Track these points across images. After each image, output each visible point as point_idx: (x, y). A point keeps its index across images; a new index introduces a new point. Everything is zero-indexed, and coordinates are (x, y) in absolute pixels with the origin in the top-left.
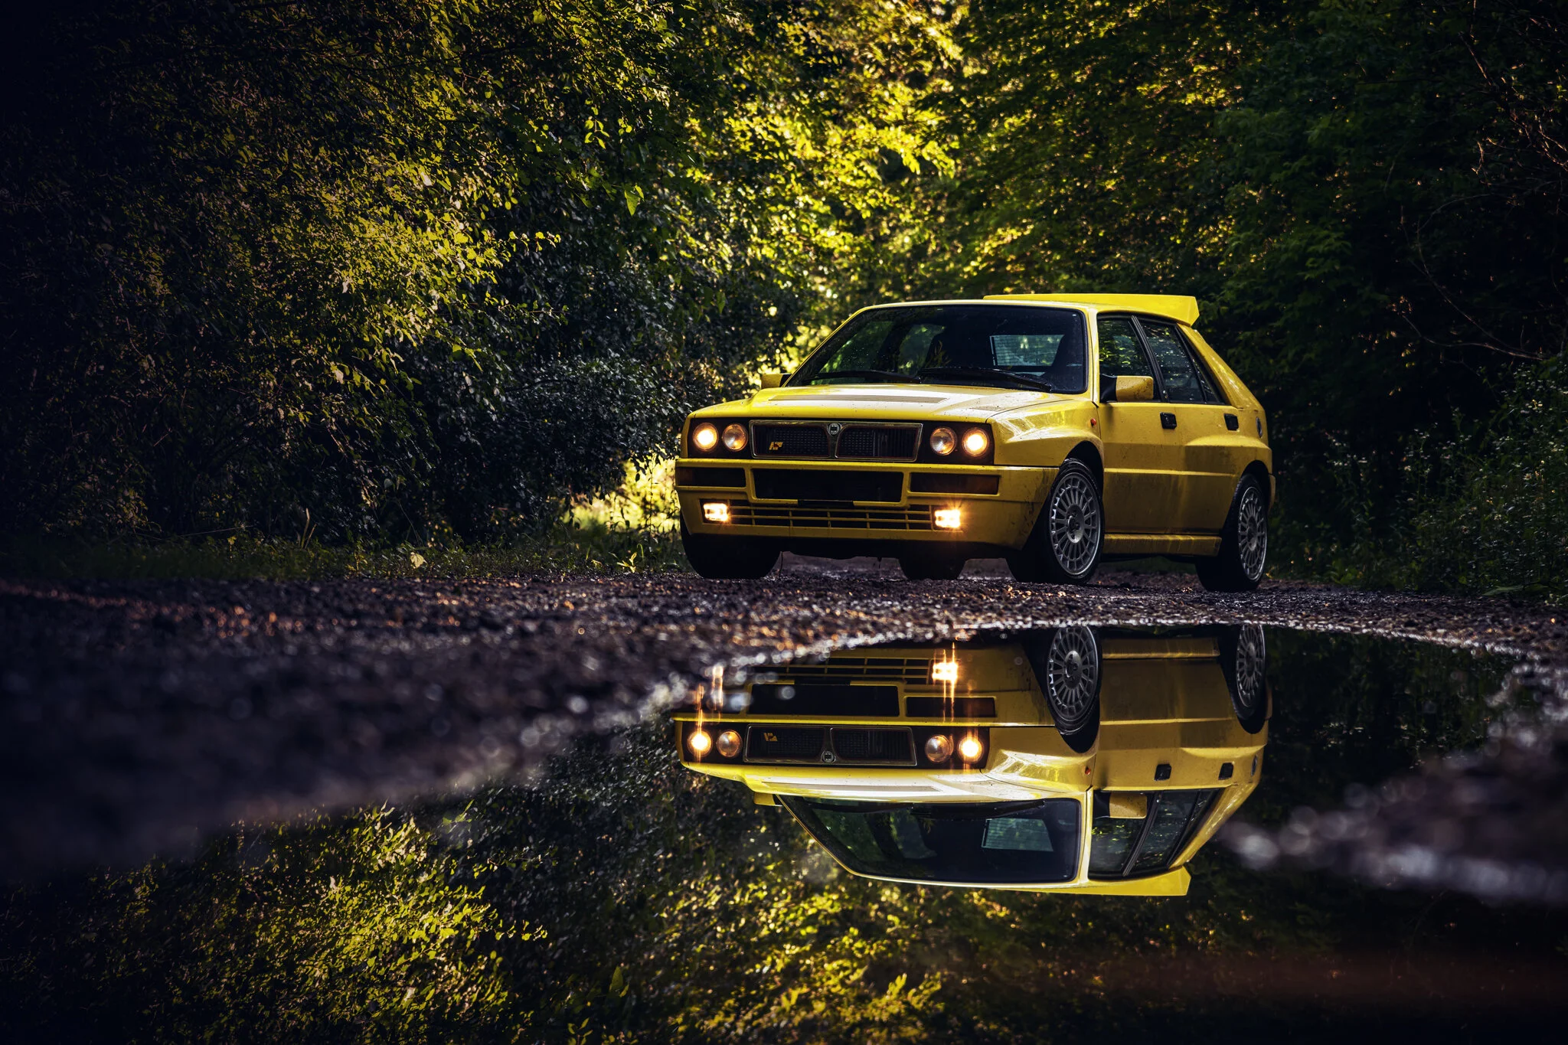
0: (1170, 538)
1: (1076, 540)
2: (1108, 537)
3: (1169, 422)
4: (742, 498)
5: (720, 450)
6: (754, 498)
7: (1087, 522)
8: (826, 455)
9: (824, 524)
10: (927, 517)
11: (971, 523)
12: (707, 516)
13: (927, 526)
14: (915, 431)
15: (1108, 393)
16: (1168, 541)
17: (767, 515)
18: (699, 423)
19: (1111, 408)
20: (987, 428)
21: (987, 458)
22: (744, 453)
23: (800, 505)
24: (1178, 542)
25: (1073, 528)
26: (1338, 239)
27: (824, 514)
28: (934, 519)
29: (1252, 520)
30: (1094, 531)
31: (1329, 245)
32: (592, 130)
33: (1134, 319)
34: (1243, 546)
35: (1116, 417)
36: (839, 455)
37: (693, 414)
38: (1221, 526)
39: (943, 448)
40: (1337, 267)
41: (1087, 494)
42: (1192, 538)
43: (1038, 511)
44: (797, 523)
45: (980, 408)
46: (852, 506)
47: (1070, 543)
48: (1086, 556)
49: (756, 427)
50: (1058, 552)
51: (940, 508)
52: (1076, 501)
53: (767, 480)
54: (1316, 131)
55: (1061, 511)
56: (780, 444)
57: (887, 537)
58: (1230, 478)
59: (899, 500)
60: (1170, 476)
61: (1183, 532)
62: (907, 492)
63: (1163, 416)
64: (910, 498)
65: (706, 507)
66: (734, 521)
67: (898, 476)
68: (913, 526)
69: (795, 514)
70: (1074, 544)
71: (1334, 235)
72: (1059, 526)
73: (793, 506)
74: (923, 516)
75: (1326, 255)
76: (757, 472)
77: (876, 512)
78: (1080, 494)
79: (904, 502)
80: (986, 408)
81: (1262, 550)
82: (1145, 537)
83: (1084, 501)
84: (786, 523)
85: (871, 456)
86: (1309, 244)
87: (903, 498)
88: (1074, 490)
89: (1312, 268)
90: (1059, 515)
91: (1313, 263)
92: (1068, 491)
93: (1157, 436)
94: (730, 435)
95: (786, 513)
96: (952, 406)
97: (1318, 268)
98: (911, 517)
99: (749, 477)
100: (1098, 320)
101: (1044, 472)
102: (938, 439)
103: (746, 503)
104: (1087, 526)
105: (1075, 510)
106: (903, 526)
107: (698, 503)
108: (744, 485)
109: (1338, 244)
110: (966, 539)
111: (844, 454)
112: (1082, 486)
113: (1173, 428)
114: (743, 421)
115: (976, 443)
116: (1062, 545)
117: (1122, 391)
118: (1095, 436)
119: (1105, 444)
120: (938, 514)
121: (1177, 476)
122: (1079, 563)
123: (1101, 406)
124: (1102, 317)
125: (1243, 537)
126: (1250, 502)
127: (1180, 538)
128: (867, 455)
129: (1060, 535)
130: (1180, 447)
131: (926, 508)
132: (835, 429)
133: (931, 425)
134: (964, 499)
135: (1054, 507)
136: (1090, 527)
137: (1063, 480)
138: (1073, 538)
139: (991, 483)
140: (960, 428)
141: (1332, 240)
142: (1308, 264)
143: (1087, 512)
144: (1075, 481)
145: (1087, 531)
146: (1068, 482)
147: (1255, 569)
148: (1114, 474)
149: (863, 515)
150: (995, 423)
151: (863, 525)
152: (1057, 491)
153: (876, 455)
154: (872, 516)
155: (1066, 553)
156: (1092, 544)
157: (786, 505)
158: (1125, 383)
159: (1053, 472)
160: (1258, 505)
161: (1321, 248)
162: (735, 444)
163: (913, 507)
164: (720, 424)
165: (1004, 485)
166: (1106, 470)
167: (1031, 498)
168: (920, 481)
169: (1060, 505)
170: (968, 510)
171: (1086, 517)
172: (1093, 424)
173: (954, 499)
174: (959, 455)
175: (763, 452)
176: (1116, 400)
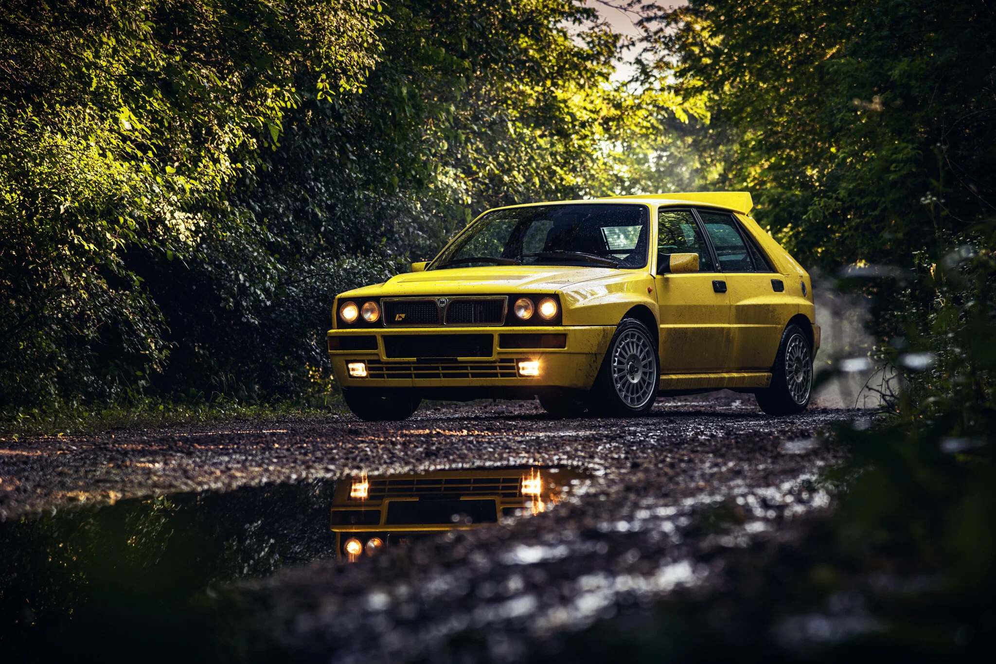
0: (726, 375)
1: (635, 381)
2: (663, 377)
3: (720, 287)
4: (376, 358)
5: (360, 322)
6: (384, 358)
7: (645, 366)
8: (437, 322)
9: (437, 376)
10: (513, 368)
11: (548, 371)
12: (351, 373)
13: (514, 375)
14: (502, 301)
15: (664, 267)
16: (724, 378)
17: (395, 370)
18: (344, 302)
19: (667, 279)
20: (555, 297)
21: (557, 320)
22: (378, 324)
23: (418, 362)
24: (733, 378)
25: (632, 372)
26: (913, 149)
27: (437, 368)
28: (519, 369)
29: (798, 359)
30: (651, 373)
31: (908, 153)
32: (322, 90)
33: (694, 211)
34: (791, 379)
35: (672, 285)
36: (447, 322)
37: (339, 296)
38: (771, 365)
39: (524, 314)
40: (914, 170)
41: (644, 345)
42: (746, 375)
43: (600, 361)
44: (418, 376)
45: (554, 283)
46: (457, 362)
47: (630, 383)
48: (644, 393)
49: (385, 303)
50: (620, 390)
51: (523, 360)
52: (634, 351)
53: (394, 344)
54: (897, 72)
55: (621, 359)
56: (403, 316)
57: (485, 384)
58: (776, 328)
59: (491, 356)
60: (722, 328)
61: (738, 370)
62: (497, 349)
63: (714, 283)
64: (499, 353)
65: (351, 366)
66: (371, 376)
67: (489, 337)
68: (503, 375)
69: (416, 368)
70: (634, 384)
71: (910, 146)
72: (620, 370)
73: (413, 363)
74: (510, 367)
75: (905, 161)
76: (387, 338)
77: (475, 366)
78: (638, 346)
79: (495, 357)
80: (558, 283)
81: (808, 381)
82: (703, 376)
83: (641, 351)
84: (409, 376)
85: (471, 322)
86: (893, 154)
87: (494, 353)
88: (633, 343)
89: (895, 171)
90: (620, 362)
91: (896, 167)
92: (628, 344)
93: (711, 298)
94: (367, 311)
95: (409, 369)
96: (532, 282)
97: (899, 170)
98: (501, 368)
99: (381, 343)
100: (659, 212)
101: (604, 330)
102: (520, 307)
103: (378, 362)
104: (645, 370)
105: (634, 357)
106: (496, 375)
107: (344, 362)
108: (377, 348)
109: (914, 152)
110: (544, 384)
111: (451, 321)
112: (639, 339)
113: (724, 292)
114: (375, 299)
115: (548, 309)
116: (623, 385)
117: (676, 265)
118: (652, 301)
119: (660, 307)
120: (521, 365)
121: (730, 328)
122: (639, 399)
123: (659, 277)
124: (663, 209)
125: (790, 372)
126: (796, 346)
127: (735, 375)
128: (467, 322)
129: (621, 378)
130: (731, 306)
131: (511, 361)
132: (443, 302)
133: (514, 297)
134: (543, 353)
135: (615, 356)
136: (647, 370)
137: (623, 335)
138: (633, 379)
139: (560, 340)
140: (537, 298)
141: (909, 149)
142: (892, 168)
143: (644, 359)
144: (633, 336)
145: (645, 373)
146: (626, 337)
147: (803, 396)
148: (671, 329)
149: (466, 368)
150: (562, 294)
151: (466, 375)
152: (617, 343)
153: (475, 321)
154: (472, 368)
155: (627, 391)
156: (649, 384)
157: (409, 363)
158: (677, 259)
159: (611, 330)
160: (803, 347)
161: (900, 156)
162: (372, 317)
163: (502, 361)
164: (359, 302)
165: (570, 340)
166: (662, 326)
167: (594, 350)
168: (507, 340)
169: (621, 354)
170: (546, 361)
171: (643, 363)
172: (650, 291)
173: (534, 353)
174: (536, 319)
175: (392, 323)
176: (670, 272)
